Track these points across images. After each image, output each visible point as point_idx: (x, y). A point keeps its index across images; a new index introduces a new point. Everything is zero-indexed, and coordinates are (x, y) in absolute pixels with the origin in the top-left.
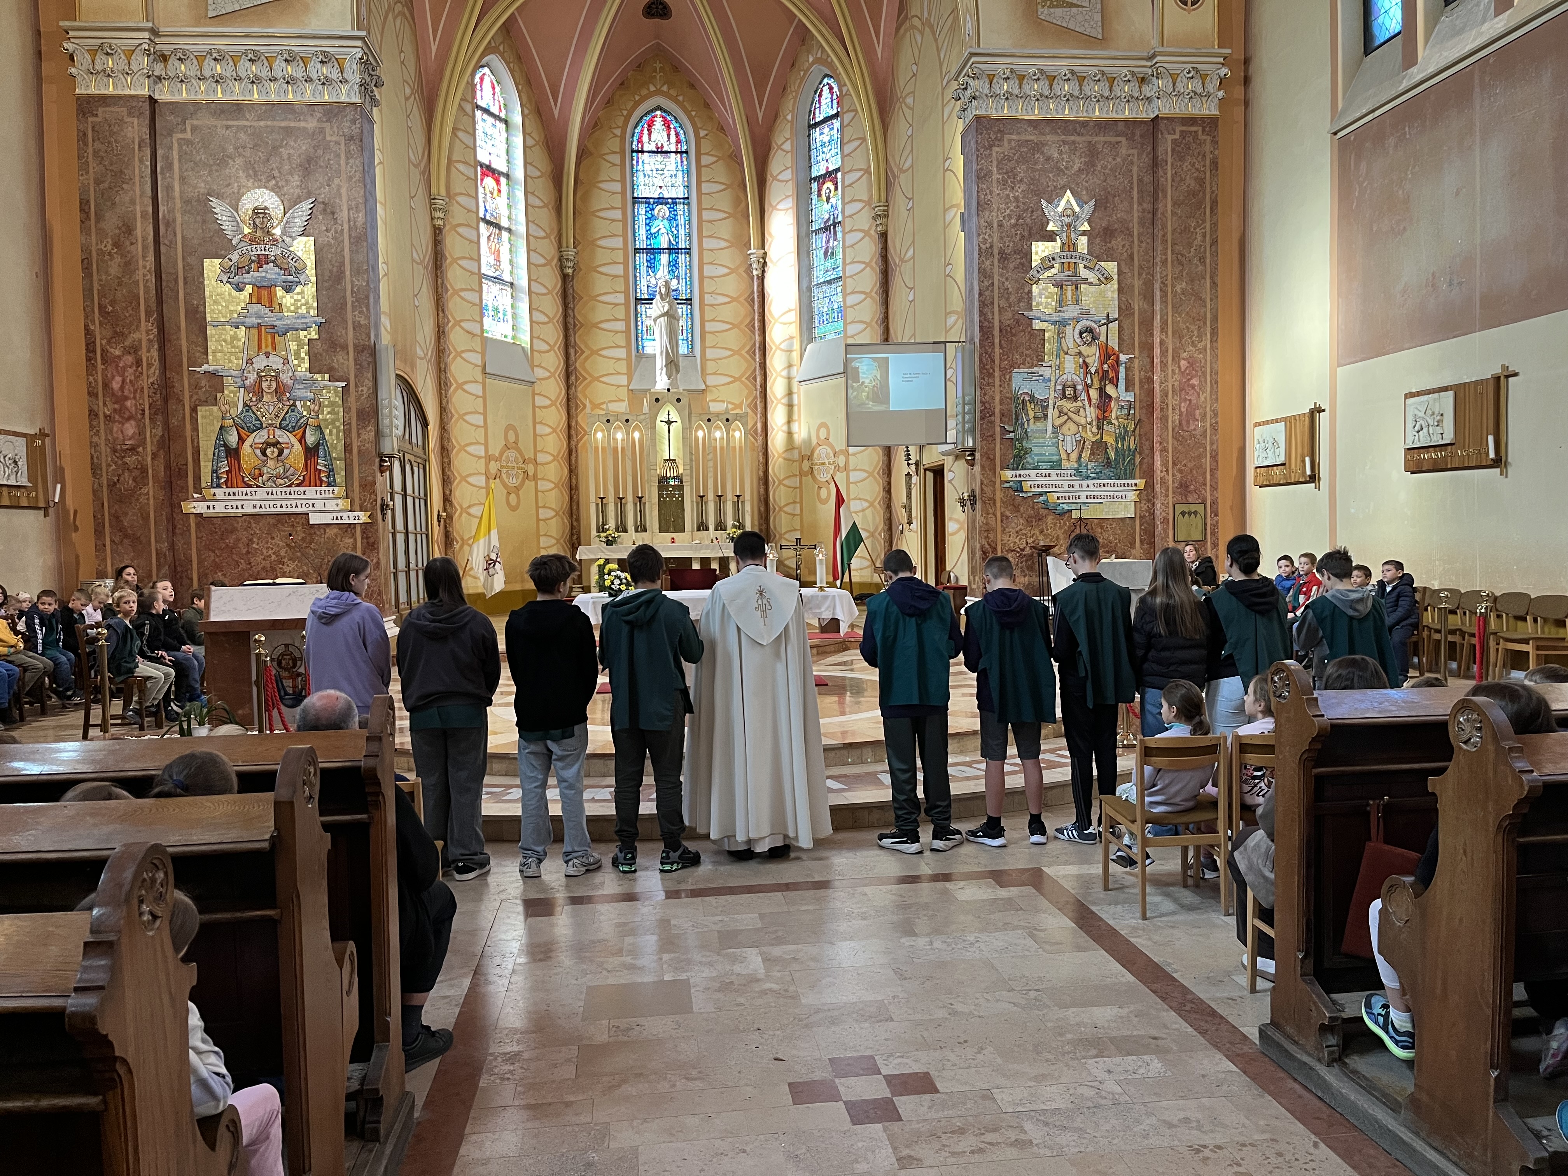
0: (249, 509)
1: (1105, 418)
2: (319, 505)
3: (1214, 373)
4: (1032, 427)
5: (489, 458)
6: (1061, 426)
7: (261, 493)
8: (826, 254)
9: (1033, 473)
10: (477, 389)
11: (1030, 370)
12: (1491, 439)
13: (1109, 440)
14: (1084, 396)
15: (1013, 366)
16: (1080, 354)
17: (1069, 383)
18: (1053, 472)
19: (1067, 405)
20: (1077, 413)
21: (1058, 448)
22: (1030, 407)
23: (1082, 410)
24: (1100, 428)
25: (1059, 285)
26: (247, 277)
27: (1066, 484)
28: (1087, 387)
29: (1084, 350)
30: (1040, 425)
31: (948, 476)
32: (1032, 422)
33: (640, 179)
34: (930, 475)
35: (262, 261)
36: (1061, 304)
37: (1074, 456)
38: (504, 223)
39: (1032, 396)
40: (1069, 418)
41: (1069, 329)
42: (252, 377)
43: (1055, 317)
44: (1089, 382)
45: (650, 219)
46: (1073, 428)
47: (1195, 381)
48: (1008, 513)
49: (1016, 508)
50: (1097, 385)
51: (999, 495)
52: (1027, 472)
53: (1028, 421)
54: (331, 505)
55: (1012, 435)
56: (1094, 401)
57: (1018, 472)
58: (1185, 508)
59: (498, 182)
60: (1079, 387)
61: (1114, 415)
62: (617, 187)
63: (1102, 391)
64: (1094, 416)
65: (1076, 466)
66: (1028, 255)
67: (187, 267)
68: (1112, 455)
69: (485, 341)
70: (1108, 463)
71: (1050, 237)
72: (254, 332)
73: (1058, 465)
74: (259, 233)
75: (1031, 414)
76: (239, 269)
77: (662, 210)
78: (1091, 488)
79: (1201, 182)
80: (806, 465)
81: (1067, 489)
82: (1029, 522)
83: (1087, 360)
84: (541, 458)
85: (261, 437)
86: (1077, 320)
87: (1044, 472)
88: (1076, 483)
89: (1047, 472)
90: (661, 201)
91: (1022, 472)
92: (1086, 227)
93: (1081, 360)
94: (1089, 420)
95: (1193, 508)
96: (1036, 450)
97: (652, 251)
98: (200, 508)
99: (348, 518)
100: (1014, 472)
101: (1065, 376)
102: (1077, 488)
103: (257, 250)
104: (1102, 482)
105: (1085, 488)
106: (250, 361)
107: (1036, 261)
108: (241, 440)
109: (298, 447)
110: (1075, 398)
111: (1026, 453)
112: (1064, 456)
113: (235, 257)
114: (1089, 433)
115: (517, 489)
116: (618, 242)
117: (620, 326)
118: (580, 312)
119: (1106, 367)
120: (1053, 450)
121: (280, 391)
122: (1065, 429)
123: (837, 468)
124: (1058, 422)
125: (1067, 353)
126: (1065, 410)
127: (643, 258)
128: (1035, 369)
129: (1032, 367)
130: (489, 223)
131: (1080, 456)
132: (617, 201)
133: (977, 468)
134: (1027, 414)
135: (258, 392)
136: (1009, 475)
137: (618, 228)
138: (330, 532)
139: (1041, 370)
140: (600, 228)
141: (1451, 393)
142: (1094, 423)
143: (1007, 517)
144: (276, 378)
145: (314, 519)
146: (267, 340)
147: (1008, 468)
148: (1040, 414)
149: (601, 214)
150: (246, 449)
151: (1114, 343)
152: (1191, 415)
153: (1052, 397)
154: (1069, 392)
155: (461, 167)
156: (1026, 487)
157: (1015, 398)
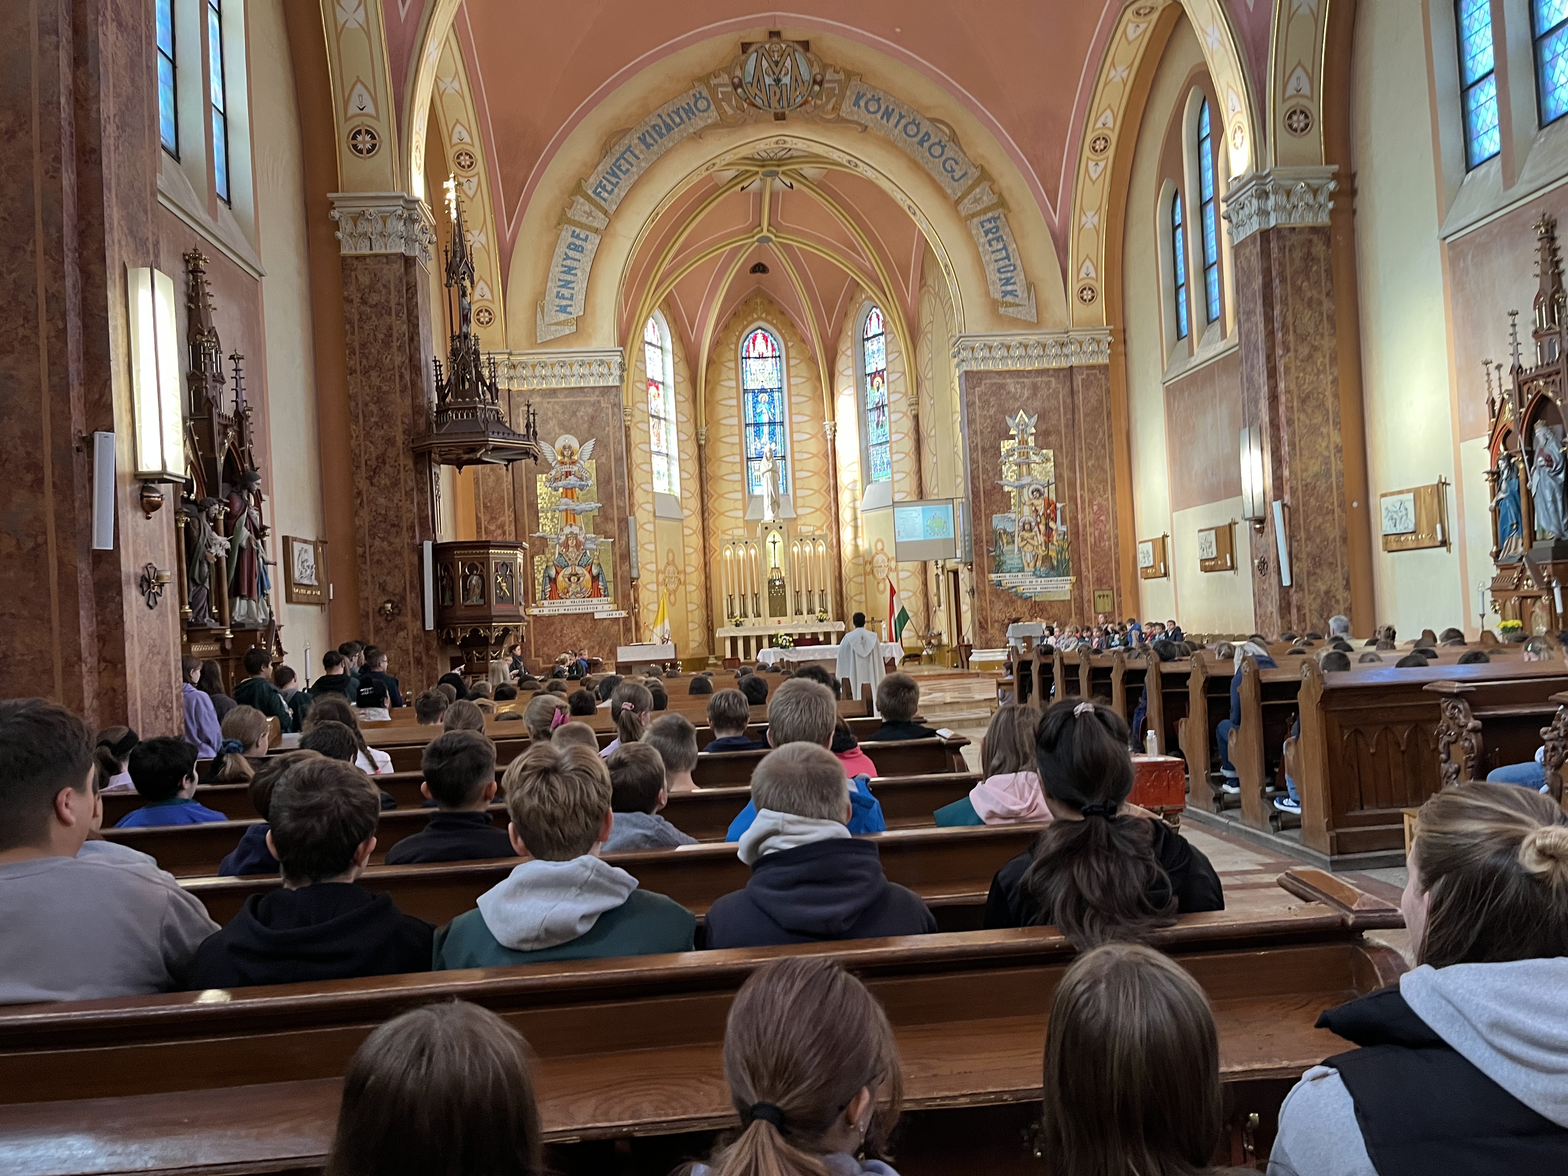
0: (562, 611)
2: (600, 608)
3: (1115, 513)
4: (1006, 548)
5: (658, 572)
7: (568, 602)
8: (878, 424)
9: (1008, 575)
10: (649, 527)
11: (1003, 515)
12: (1228, 556)
13: (1053, 554)
14: (1036, 529)
15: (993, 513)
18: (1020, 574)
19: (1026, 535)
20: (1033, 539)
22: (1004, 537)
24: (1047, 547)
25: (1019, 465)
26: (560, 484)
27: (1027, 581)
28: (1038, 524)
29: (1036, 502)
30: (1010, 547)
31: (961, 576)
32: (1005, 545)
33: (748, 377)
34: (951, 575)
35: (568, 474)
36: (1020, 476)
38: (662, 415)
39: (1005, 531)
41: (1025, 490)
42: (563, 538)
43: (1017, 484)
45: (756, 403)
46: (1031, 548)
47: (1103, 518)
48: (993, 599)
49: (998, 596)
50: (1043, 522)
51: (987, 589)
52: (1004, 575)
53: (1003, 545)
54: (606, 607)
55: (994, 553)
57: (999, 575)
58: (1101, 593)
59: (657, 388)
62: (733, 384)
63: (1047, 525)
66: (999, 449)
67: (528, 480)
68: (1055, 563)
69: (654, 494)
70: (1052, 568)
71: (1012, 437)
72: (564, 513)
73: (1022, 570)
74: (566, 459)
75: (1005, 541)
76: (556, 480)
77: (764, 397)
78: (1043, 583)
79: (1101, 402)
80: (868, 568)
81: (1028, 584)
82: (1006, 604)
84: (689, 569)
85: (568, 571)
86: (1030, 485)
87: (1014, 574)
88: (1034, 580)
89: (1016, 574)
90: (763, 390)
91: (1001, 575)
92: (1034, 431)
95: (1106, 593)
96: (1008, 562)
97: (757, 425)
98: (536, 611)
99: (616, 615)
100: (996, 575)
102: (1034, 583)
103: (566, 468)
104: (1050, 579)
105: (1039, 583)
106: (562, 530)
107: (1004, 451)
108: (557, 573)
109: (588, 576)
111: (1003, 563)
113: (553, 472)
115: (675, 591)
116: (735, 421)
117: (738, 477)
118: (709, 469)
120: (1019, 561)
121: (578, 545)
123: (890, 569)
124: (1021, 545)
127: (751, 430)
128: (1006, 514)
129: (1004, 513)
130: (653, 416)
132: (733, 393)
133: (974, 573)
134: (1002, 541)
135: (566, 546)
136: (993, 576)
137: (734, 411)
138: (606, 623)
139: (1010, 515)
140: (722, 412)
141: (1213, 532)
143: (993, 601)
144: (576, 538)
145: (597, 616)
146: (571, 517)
147: (992, 572)
148: (1010, 540)
149: (724, 402)
150: (560, 578)
152: (1101, 537)
153: (1017, 530)
154: (1027, 527)
155: (638, 385)
156: (1003, 583)
157: (994, 532)
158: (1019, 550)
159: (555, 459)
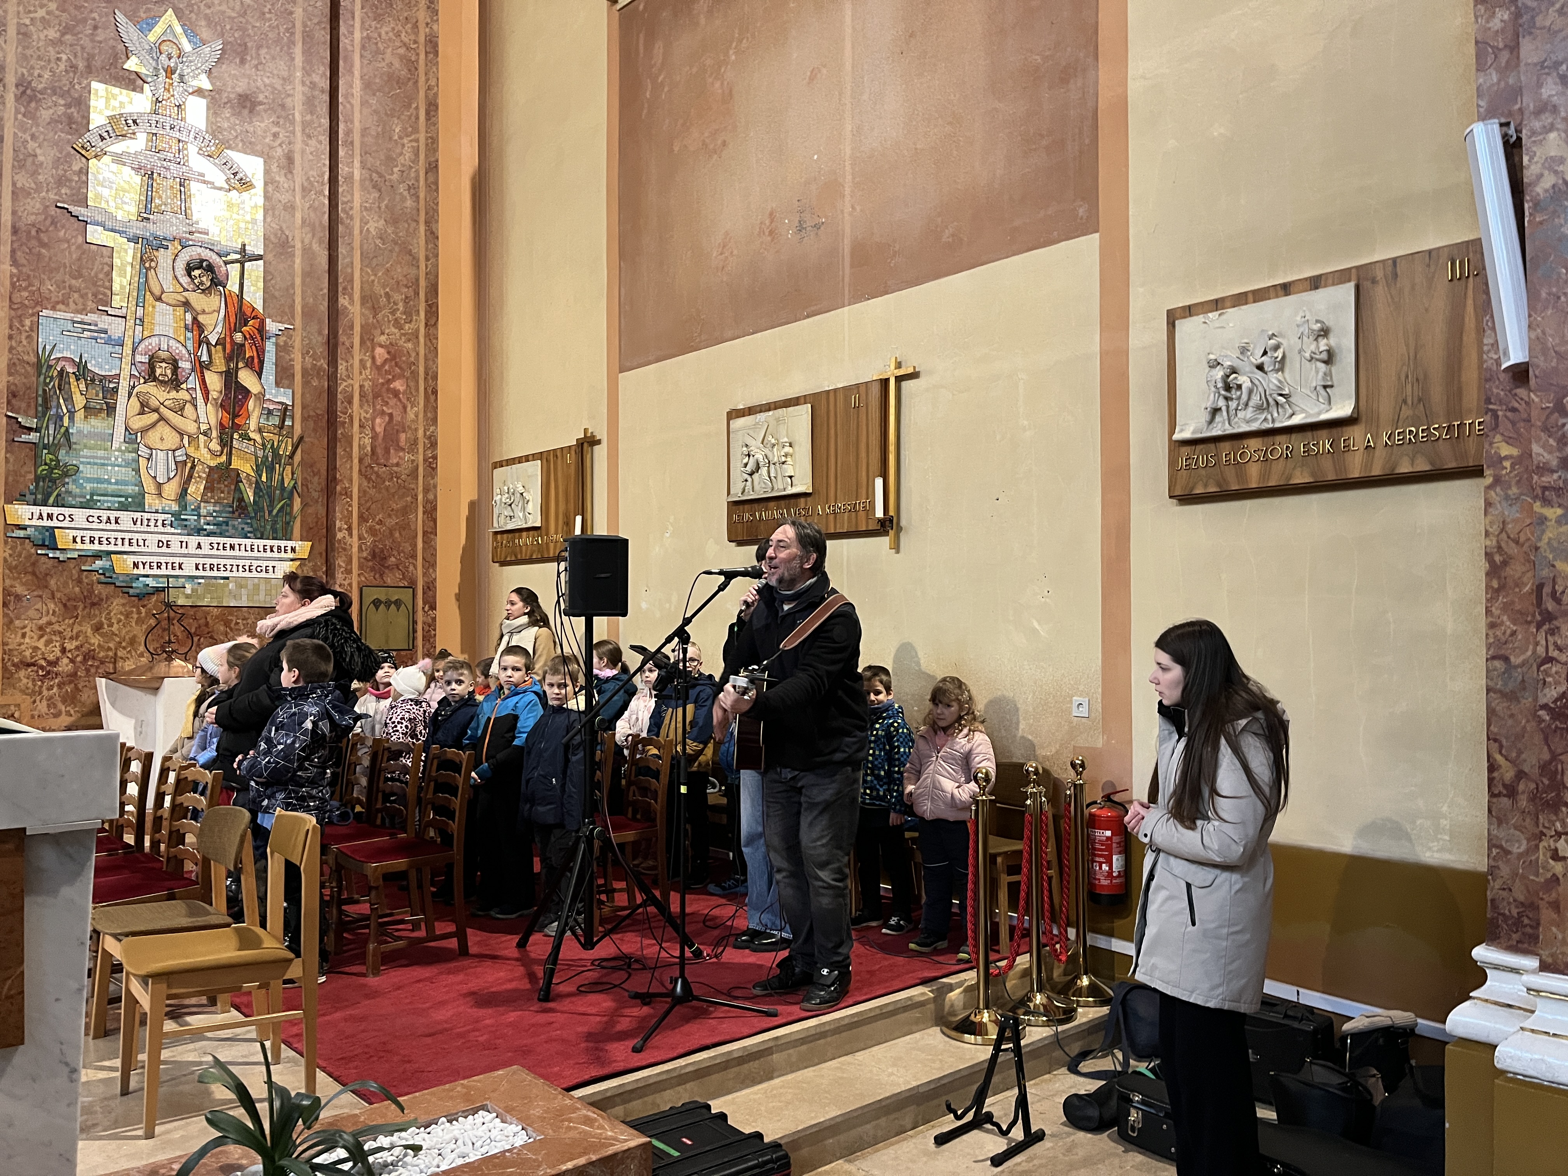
1: (236, 427)
3: (432, 376)
6: (145, 430)
9: (80, 515)
11: (79, 317)
12: (879, 482)
15: (41, 302)
16: (186, 304)
17: (163, 355)
18: (126, 518)
20: (180, 410)
23: (189, 408)
24: (226, 443)
25: (146, 172)
27: (152, 540)
30: (97, 424)
32: (80, 415)
36: (149, 207)
37: (171, 489)
40: (162, 418)
43: (137, 229)
44: (205, 358)
46: (172, 439)
47: (399, 385)
48: (20, 589)
49: (40, 581)
52: (67, 511)
53: (72, 414)
55: (33, 437)
56: (214, 394)
57: (46, 510)
58: (380, 594)
60: (185, 365)
63: (230, 378)
64: (213, 422)
65: (175, 507)
66: (82, 104)
68: (249, 494)
70: (240, 507)
71: (134, 82)
73: (135, 503)
78: (206, 550)
79: (412, 66)
81: (155, 549)
82: (68, 608)
83: (201, 318)
87: (104, 514)
88: (175, 540)
89: (113, 515)
91: (55, 511)
92: (204, 83)
94: (204, 427)
95: (395, 595)
96: (87, 471)
100: (36, 509)
101: (154, 341)
102: (175, 548)
104: (229, 541)
105: (192, 549)
107: (98, 119)
110: (175, 383)
111: (66, 474)
112: (149, 486)
114: (204, 451)
119: (238, 337)
120: (127, 474)
122: (153, 437)
124: (138, 423)
125: (159, 299)
128: (91, 317)
129: (83, 311)
131: (184, 492)
134: (69, 399)
136: (25, 513)
139: (104, 322)
141: (805, 410)
143: (18, 598)
147: (22, 498)
148: (98, 402)
151: (254, 297)
152: (391, 438)
153: (125, 374)
156: (63, 539)
157: (41, 365)
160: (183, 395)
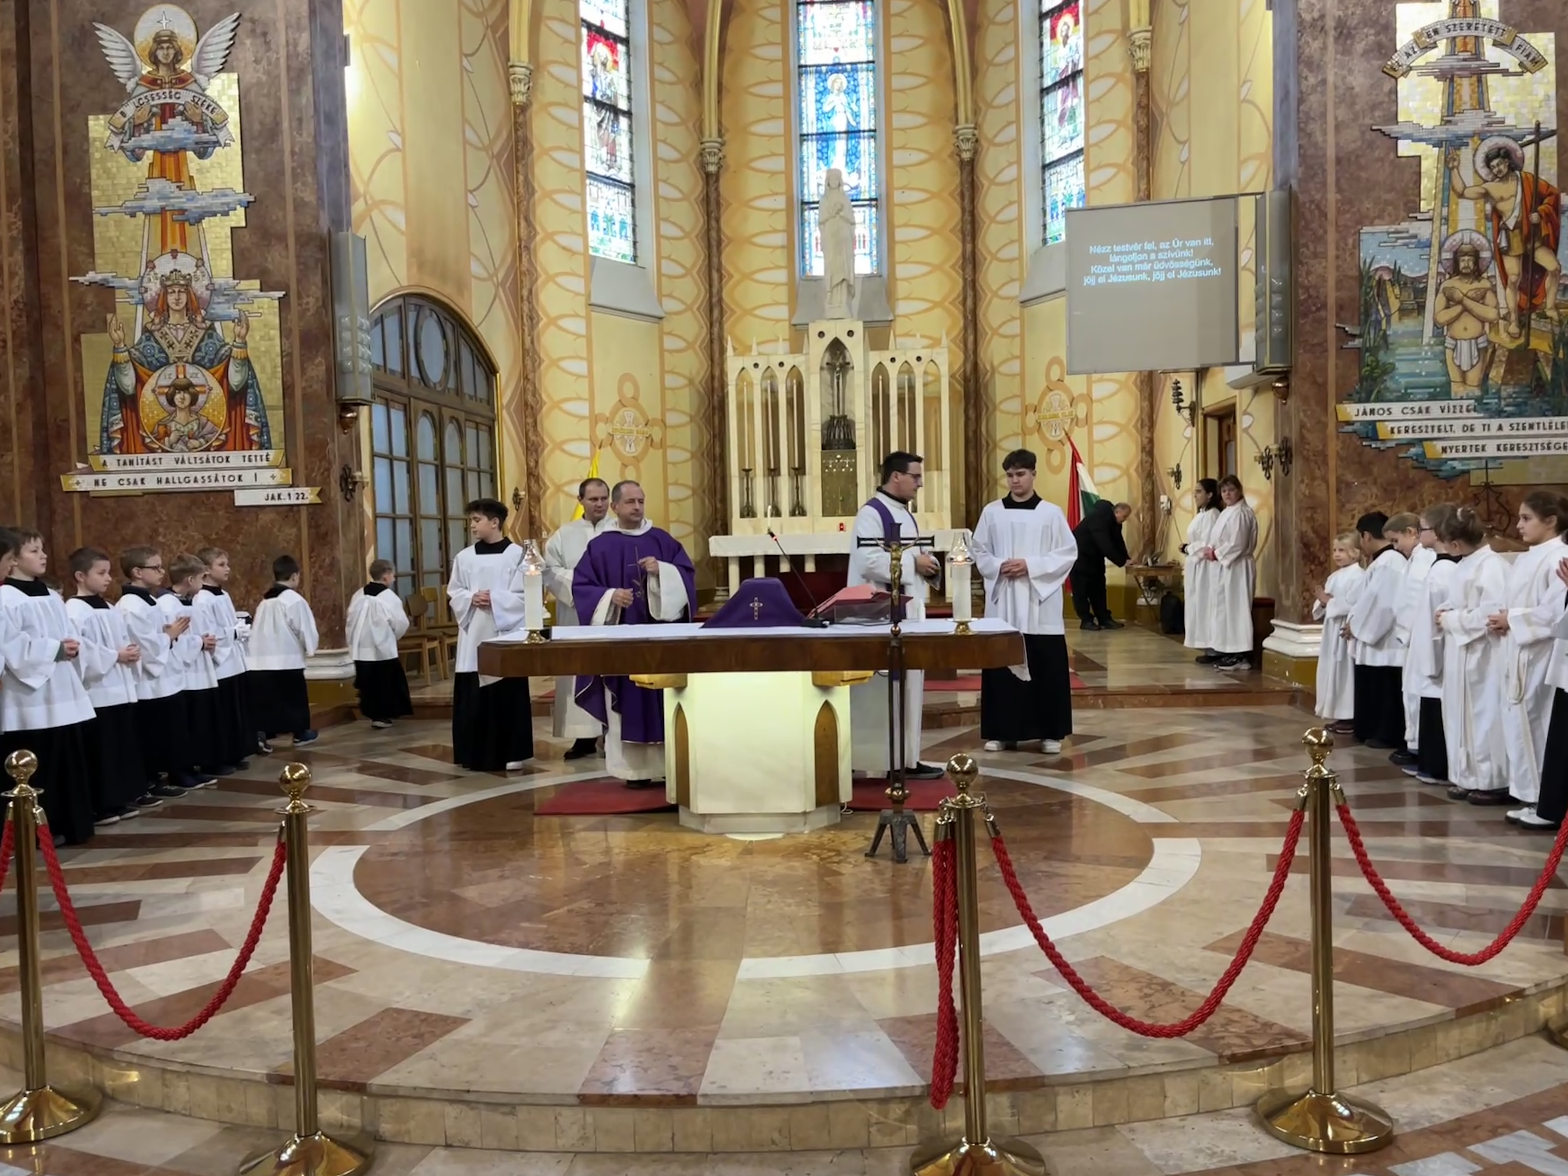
0: (151, 484)
1: (1533, 307)
2: (248, 478)
4: (1398, 327)
5: (595, 419)
6: (1450, 323)
7: (168, 460)
9: (1396, 408)
10: (578, 326)
11: (1393, 228)
14: (1493, 270)
15: (1361, 221)
16: (1486, 196)
17: (1466, 248)
18: (1435, 406)
19: (1462, 287)
20: (1481, 298)
21: (1444, 362)
22: (1393, 294)
23: (1489, 296)
25: (1447, 76)
26: (146, 139)
27: (1458, 425)
28: (1500, 254)
29: (1496, 189)
30: (1410, 324)
31: (1243, 421)
32: (1395, 318)
33: (808, 41)
34: (1213, 424)
35: (167, 112)
36: (1451, 110)
37: (1474, 376)
39: (1396, 273)
40: (1466, 310)
42: (154, 288)
43: (1441, 133)
44: (1504, 244)
45: (823, 92)
48: (1349, 477)
49: (1364, 468)
50: (1517, 247)
51: (1334, 447)
52: (1385, 405)
53: (1388, 317)
54: (265, 477)
55: (1357, 342)
56: (1512, 278)
57: (1369, 406)
60: (1486, 255)
61: (1550, 301)
62: (776, 52)
64: (1512, 305)
65: (1478, 392)
66: (1388, 28)
67: (66, 126)
68: (1548, 373)
69: (592, 263)
75: (1394, 304)
76: (137, 128)
78: (1506, 431)
80: (1031, 419)
81: (1459, 433)
82: (1388, 491)
83: (1501, 206)
84: (672, 419)
85: (166, 377)
86: (1482, 136)
87: (1416, 405)
88: (1478, 424)
89: (1424, 405)
91: (1376, 406)
93: (1488, 207)
94: (1503, 312)
96: (1402, 368)
97: (825, 137)
98: (84, 483)
99: (289, 497)
100: (1361, 407)
101: (1458, 237)
102: (1478, 432)
103: (162, 97)
104: (1528, 420)
105: (1494, 431)
106: (150, 265)
107: (1404, 38)
108: (140, 382)
109: (218, 392)
110: (1477, 273)
111: (1385, 372)
112: (1454, 375)
113: (130, 109)
114: (1504, 335)
115: (637, 459)
116: (776, 127)
117: (780, 239)
119: (1534, 217)
120: (1436, 366)
121: (192, 308)
122: (1458, 329)
123: (1075, 421)
125: (1461, 196)
126: (1458, 295)
127: (810, 148)
128: (1404, 225)
129: (1396, 221)
131: (1485, 377)
132: (776, 71)
133: (1292, 402)
134: (1386, 305)
135: (161, 308)
136: (1352, 411)
137: (778, 107)
138: (265, 518)
139: (1414, 228)
142: (1513, 317)
143: (1348, 485)
144: (187, 288)
145: (242, 499)
147: (1350, 398)
148: (1411, 303)
149: (756, 90)
150: (147, 395)
151: (1549, 173)
153: (1433, 272)
154: (1466, 263)
156: (1383, 431)
157: (1363, 277)
158: (1439, 330)
159: (134, 73)
160: (1485, 284)
